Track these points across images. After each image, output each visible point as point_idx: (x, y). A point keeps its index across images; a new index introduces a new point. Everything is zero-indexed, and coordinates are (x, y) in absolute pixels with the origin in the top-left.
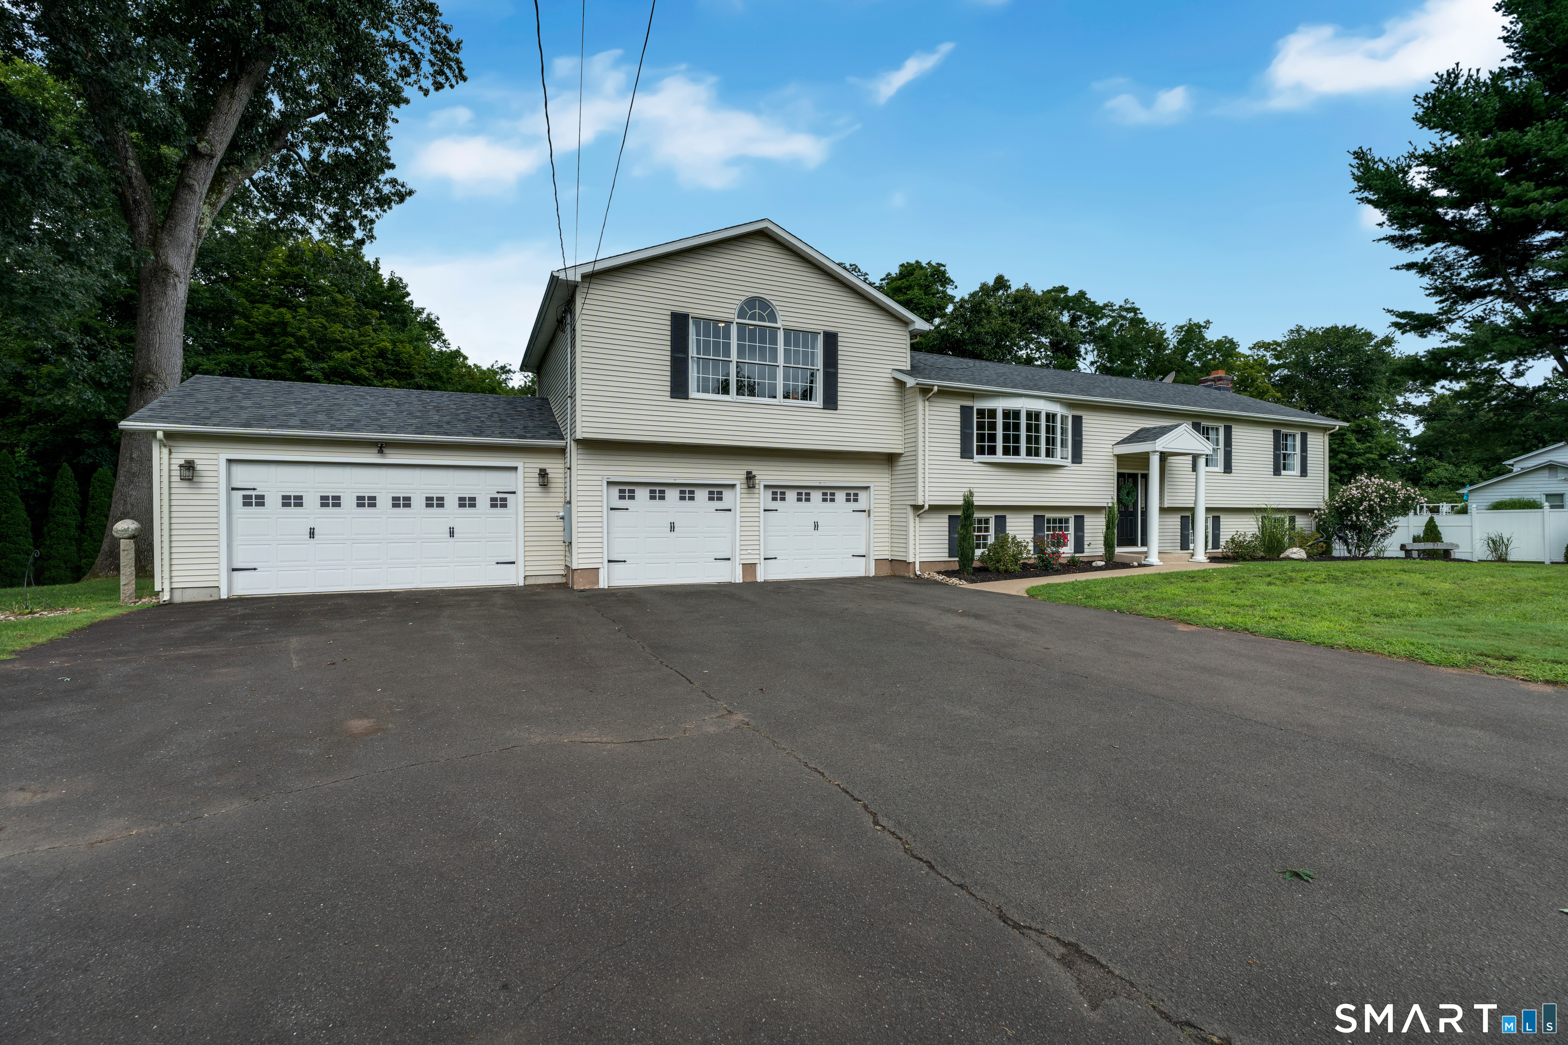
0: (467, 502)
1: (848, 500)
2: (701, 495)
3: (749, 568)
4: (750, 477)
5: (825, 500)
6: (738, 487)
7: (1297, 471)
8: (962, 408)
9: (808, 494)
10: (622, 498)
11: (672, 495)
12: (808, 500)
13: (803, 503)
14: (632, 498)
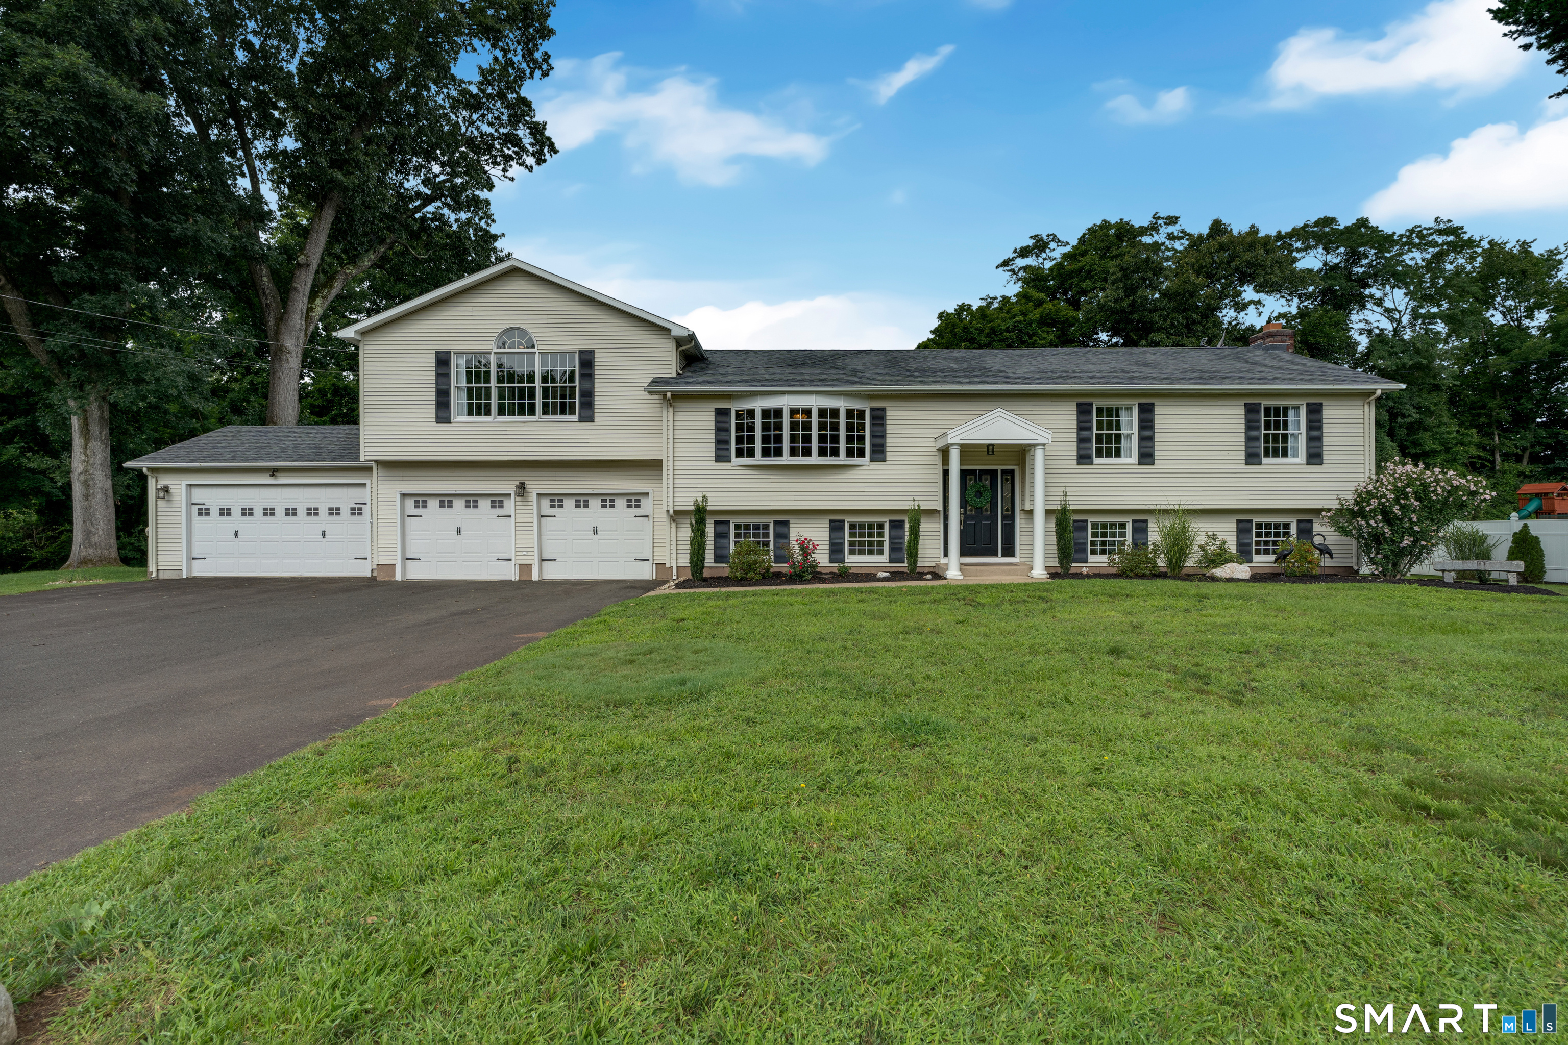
0: (334, 512)
1: (629, 506)
2: (484, 504)
3: (525, 568)
4: (522, 487)
5: (604, 506)
6: (513, 496)
7: (1302, 458)
8: (717, 411)
9: (586, 501)
10: (417, 507)
11: (459, 504)
12: (586, 506)
13: (582, 510)
14: (425, 507)
